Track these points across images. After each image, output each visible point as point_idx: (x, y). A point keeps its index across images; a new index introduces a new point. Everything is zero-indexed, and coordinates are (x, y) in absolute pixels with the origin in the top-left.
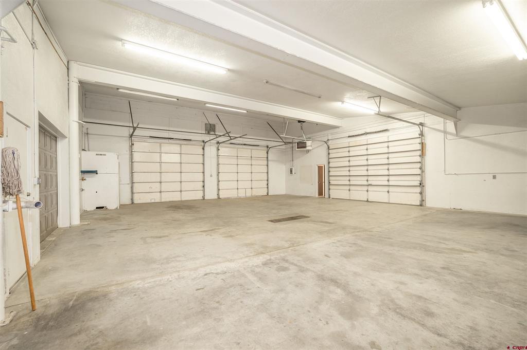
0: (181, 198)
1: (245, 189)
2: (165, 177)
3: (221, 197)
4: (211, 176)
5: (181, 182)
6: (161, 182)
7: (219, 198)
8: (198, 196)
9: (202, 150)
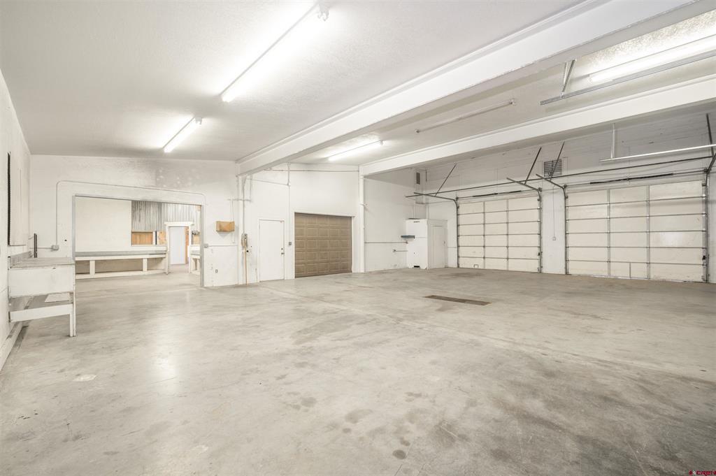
0: (508, 267)
1: (630, 263)
2: (489, 241)
3: (570, 272)
4: (555, 239)
5: (508, 247)
6: (484, 247)
7: (567, 273)
8: (533, 266)
9: (537, 203)
